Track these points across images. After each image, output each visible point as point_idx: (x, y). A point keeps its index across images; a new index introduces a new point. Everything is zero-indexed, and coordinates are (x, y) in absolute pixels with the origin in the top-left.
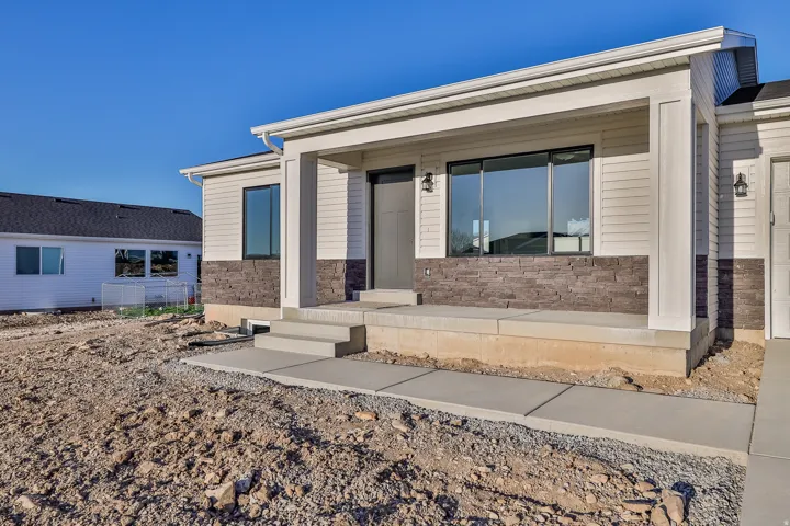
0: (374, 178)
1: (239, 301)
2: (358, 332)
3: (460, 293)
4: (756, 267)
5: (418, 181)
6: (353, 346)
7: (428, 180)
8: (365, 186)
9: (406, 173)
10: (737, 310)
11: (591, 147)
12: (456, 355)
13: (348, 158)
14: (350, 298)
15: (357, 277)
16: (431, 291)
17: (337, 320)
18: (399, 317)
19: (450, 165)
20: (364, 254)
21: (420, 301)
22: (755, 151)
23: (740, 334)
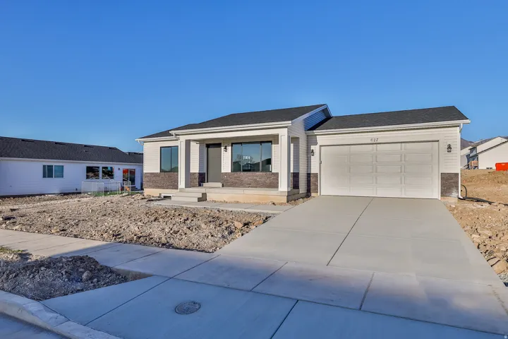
0: (208, 146)
1: (159, 187)
2: (204, 195)
3: (236, 183)
4: (316, 175)
5: (223, 148)
6: (203, 198)
7: (225, 148)
8: (205, 149)
9: (219, 145)
10: (311, 188)
11: (271, 142)
12: (233, 200)
13: (200, 141)
14: (200, 185)
15: (202, 179)
16: (227, 183)
17: (198, 192)
18: (217, 190)
19: (232, 144)
20: (205, 171)
21: (223, 186)
22: (316, 144)
23: (313, 194)
